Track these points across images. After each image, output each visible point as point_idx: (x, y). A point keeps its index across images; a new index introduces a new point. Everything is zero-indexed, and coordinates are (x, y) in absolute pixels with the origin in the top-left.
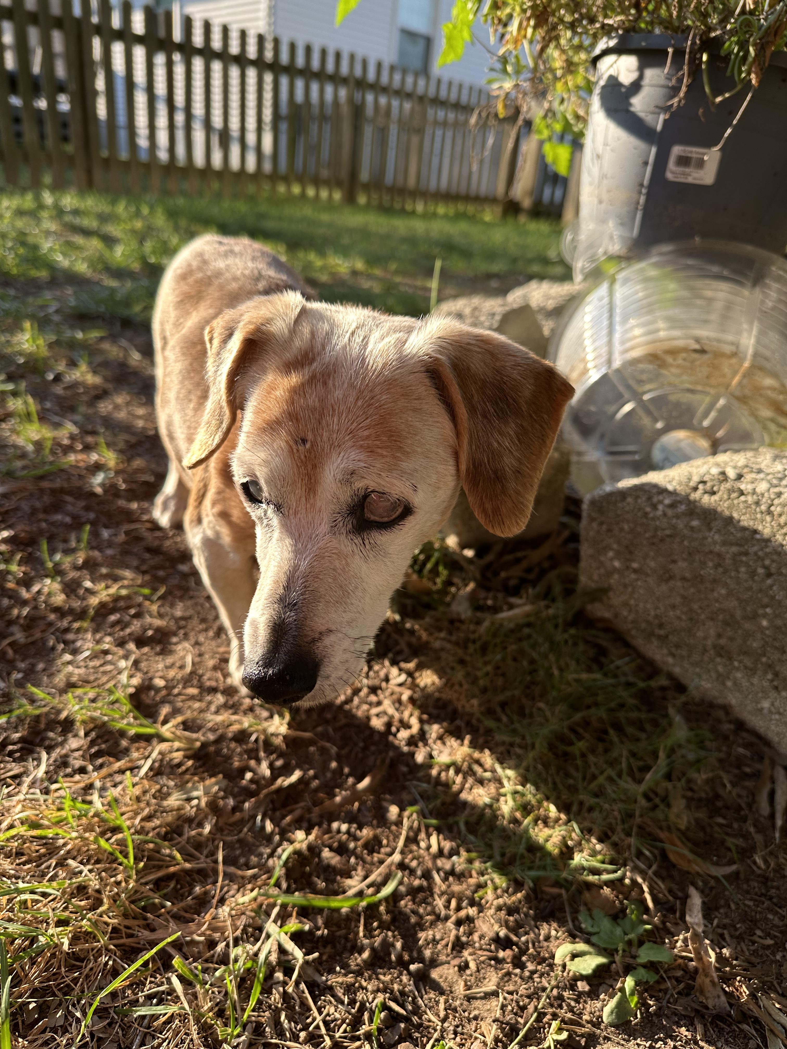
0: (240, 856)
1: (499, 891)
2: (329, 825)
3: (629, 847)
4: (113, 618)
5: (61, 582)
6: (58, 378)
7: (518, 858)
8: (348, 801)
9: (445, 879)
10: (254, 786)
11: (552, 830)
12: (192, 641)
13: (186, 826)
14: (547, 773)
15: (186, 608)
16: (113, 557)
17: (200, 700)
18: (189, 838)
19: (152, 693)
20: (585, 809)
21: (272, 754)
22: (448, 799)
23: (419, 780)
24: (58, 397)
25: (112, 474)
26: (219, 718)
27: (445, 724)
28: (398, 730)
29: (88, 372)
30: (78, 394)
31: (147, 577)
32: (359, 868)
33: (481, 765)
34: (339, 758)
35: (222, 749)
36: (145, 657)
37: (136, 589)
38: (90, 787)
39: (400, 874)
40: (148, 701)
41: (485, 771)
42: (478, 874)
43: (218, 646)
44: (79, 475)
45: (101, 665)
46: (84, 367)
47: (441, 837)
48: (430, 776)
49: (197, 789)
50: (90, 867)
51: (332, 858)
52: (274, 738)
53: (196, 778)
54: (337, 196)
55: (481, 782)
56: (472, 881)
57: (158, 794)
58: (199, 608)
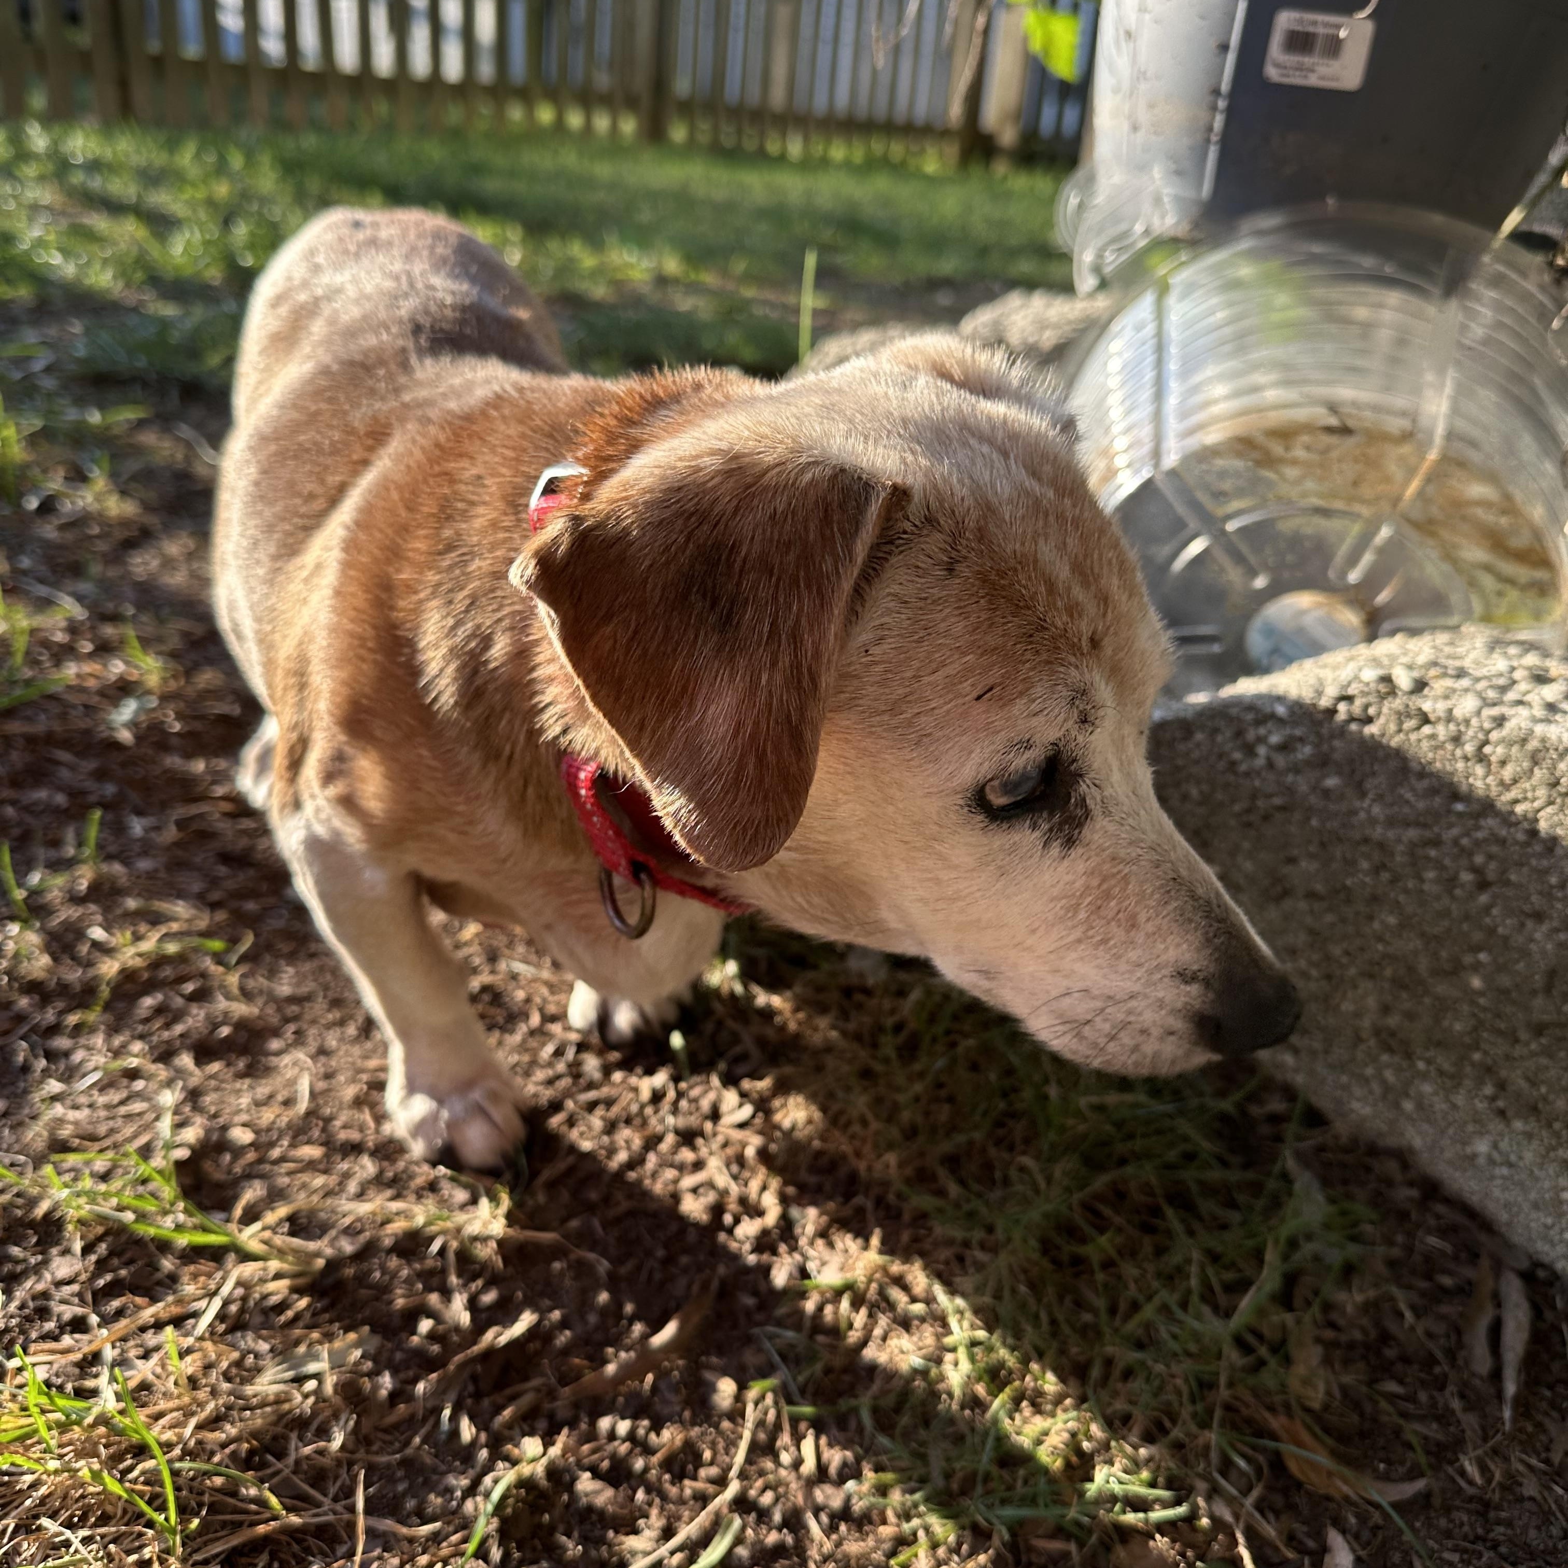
0: (404, 1494)
1: (941, 1552)
2: (593, 1424)
3: (1207, 1447)
4: (148, 1002)
5: (43, 929)
6: (48, 507)
7: (979, 1478)
8: (632, 1372)
9: (831, 1529)
10: (436, 1348)
11: (1050, 1421)
12: (313, 1047)
13: (294, 1436)
14: (1039, 1301)
15: (301, 979)
16: (151, 875)
17: (325, 1172)
18: (297, 1462)
19: (227, 1157)
20: (1117, 1372)
21: (474, 1278)
22: (838, 1362)
23: (779, 1323)
24: (47, 544)
25: (153, 702)
26: (364, 1208)
27: (831, 1205)
28: (737, 1221)
29: (110, 492)
30: (91, 537)
31: (221, 916)
32: (654, 1512)
33: (906, 1288)
34: (613, 1283)
35: (370, 1272)
36: (213, 1083)
37: (196, 941)
38: (95, 1358)
39: (737, 1522)
40: (219, 1176)
41: (914, 1300)
42: (898, 1516)
43: (366, 1057)
44: (86, 706)
45: (122, 1103)
46: (100, 481)
47: (823, 1440)
48: (801, 1313)
49: (316, 1358)
50: (84, 1533)
51: (597, 1492)
52: (478, 1245)
53: (315, 1335)
54: (629, 126)
55: (905, 1323)
56: (886, 1531)
57: (234, 1371)
58: (328, 977)
